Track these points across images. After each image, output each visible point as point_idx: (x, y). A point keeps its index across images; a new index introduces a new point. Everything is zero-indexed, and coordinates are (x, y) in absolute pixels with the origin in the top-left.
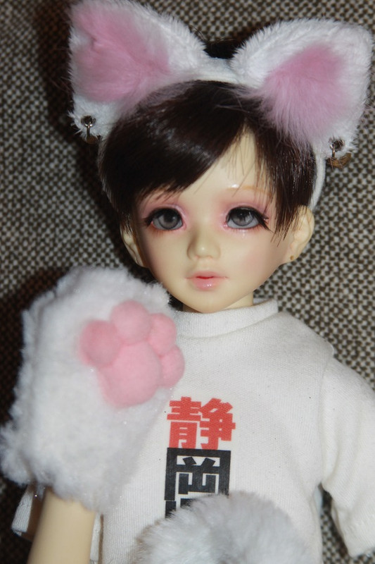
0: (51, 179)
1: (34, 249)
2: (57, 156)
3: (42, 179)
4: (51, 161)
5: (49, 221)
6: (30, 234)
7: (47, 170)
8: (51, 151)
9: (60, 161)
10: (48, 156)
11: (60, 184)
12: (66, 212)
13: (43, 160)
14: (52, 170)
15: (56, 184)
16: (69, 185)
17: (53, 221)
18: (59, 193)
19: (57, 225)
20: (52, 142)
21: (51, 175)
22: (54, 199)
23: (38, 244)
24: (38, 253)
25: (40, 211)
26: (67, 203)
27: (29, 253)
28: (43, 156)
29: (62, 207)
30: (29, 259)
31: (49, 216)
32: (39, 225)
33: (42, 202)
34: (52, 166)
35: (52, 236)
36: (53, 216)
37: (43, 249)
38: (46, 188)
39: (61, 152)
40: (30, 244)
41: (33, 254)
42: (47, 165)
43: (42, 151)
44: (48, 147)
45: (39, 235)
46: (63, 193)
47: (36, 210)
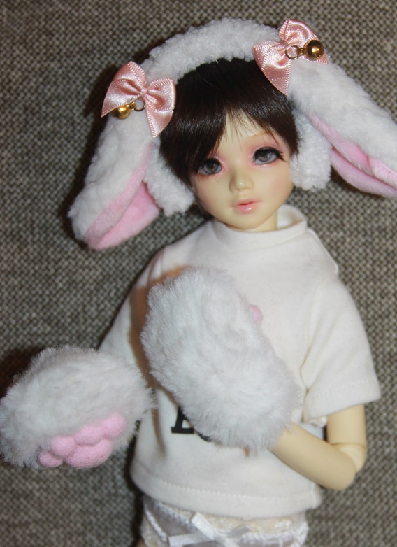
0: (48, 136)
1: (42, 189)
2: (52, 118)
3: (42, 136)
4: (48, 122)
5: (51, 168)
6: (38, 178)
7: (45, 129)
8: (47, 115)
9: (55, 122)
10: (45, 118)
11: (56, 139)
12: (63, 160)
13: (41, 122)
14: (48, 129)
15: (53, 139)
16: (62, 139)
17: (54, 167)
18: (56, 146)
19: (57, 171)
20: (47, 108)
21: (49, 133)
22: (53, 151)
23: (44, 186)
24: (45, 192)
25: (43, 161)
26: (63, 153)
27: (39, 193)
28: (42, 119)
29: (59, 157)
30: (39, 197)
31: (50, 164)
32: (44, 171)
33: (44, 154)
34: (49, 125)
35: (54, 179)
36: (53, 164)
37: (48, 189)
38: (46, 143)
39: (54, 115)
40: (38, 186)
41: (42, 193)
42: (45, 125)
43: (41, 115)
44: (45, 112)
45: (44, 179)
46: (60, 146)
47: (40, 160)
